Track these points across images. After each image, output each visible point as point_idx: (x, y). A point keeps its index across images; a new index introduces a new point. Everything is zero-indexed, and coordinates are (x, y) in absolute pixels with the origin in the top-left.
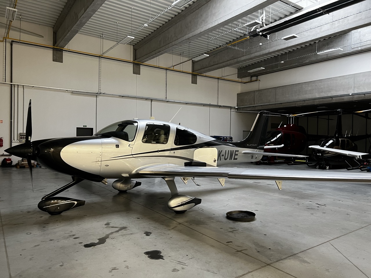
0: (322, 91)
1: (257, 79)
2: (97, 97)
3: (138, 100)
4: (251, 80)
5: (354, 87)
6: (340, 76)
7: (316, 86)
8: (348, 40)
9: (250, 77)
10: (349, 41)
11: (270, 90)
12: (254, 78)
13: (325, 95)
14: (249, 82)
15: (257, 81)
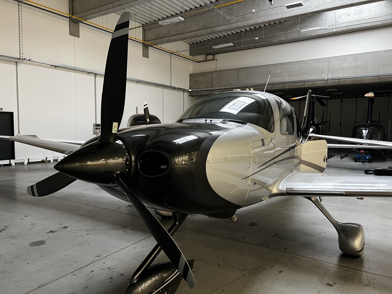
0: (294, 75)
1: (214, 58)
2: (17, 65)
3: (77, 73)
4: (206, 59)
5: (328, 71)
6: (313, 60)
7: (286, 68)
8: (322, 20)
9: (205, 55)
10: (324, 22)
11: (232, 71)
12: (210, 57)
13: (296, 79)
14: (204, 61)
15: (214, 60)
